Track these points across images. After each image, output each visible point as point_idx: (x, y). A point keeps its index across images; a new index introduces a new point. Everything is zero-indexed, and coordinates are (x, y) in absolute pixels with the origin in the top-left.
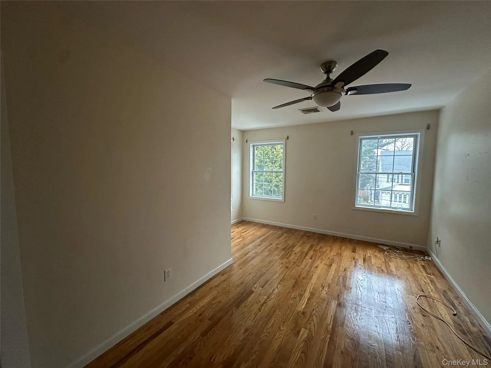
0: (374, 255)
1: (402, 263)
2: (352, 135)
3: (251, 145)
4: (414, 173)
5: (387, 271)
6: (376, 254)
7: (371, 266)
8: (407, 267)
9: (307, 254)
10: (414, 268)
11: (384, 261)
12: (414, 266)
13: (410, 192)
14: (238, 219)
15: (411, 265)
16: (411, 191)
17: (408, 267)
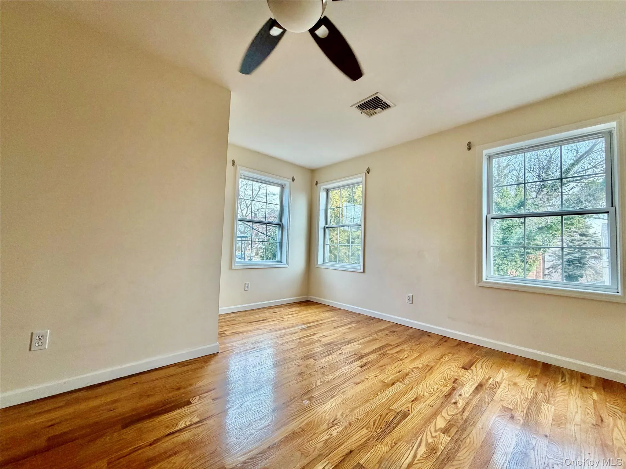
0: (512, 381)
1: (579, 412)
2: (469, 149)
3: (322, 188)
4: (614, 208)
5: (524, 422)
6: (517, 380)
7: (487, 403)
8: (593, 425)
9: (362, 358)
10: (616, 430)
11: (529, 398)
12: (615, 425)
13: (610, 250)
14: (298, 298)
15: (609, 420)
16: (610, 247)
17: (594, 423)
